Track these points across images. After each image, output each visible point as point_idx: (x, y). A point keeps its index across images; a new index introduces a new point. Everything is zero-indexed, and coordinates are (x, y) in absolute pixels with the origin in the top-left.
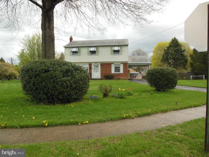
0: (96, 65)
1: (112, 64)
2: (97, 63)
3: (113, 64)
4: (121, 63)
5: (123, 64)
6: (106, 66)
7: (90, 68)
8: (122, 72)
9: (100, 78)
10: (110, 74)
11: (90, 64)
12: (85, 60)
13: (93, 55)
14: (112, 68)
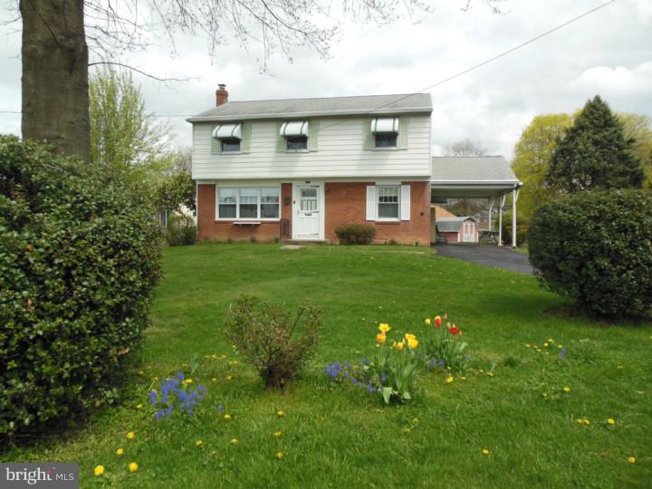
0: (307, 187)
1: (368, 187)
2: (313, 183)
3: (373, 184)
4: (404, 183)
5: (409, 187)
6: (344, 193)
7: (287, 201)
8: (408, 218)
9: (322, 237)
10: (360, 223)
11: (287, 187)
12: (268, 169)
13: (297, 152)
14: (368, 202)
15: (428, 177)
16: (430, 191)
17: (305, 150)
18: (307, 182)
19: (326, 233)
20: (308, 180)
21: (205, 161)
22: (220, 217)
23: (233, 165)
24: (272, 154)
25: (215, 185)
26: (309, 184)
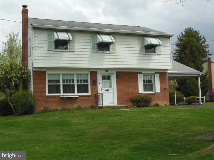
0: (106, 74)
1: (139, 74)
2: (109, 72)
3: (141, 73)
4: (156, 73)
5: (159, 74)
6: (127, 78)
7: (94, 83)
8: (159, 92)
9: (116, 104)
10: (136, 95)
11: (94, 73)
12: (86, 62)
13: (103, 53)
14: (139, 83)
15: (167, 70)
16: (168, 77)
17: (108, 52)
18: (106, 71)
19: (118, 101)
20: (107, 70)
21: (43, 55)
22: (49, 93)
23: (63, 59)
24: (89, 53)
25: (45, 72)
26: (107, 72)
